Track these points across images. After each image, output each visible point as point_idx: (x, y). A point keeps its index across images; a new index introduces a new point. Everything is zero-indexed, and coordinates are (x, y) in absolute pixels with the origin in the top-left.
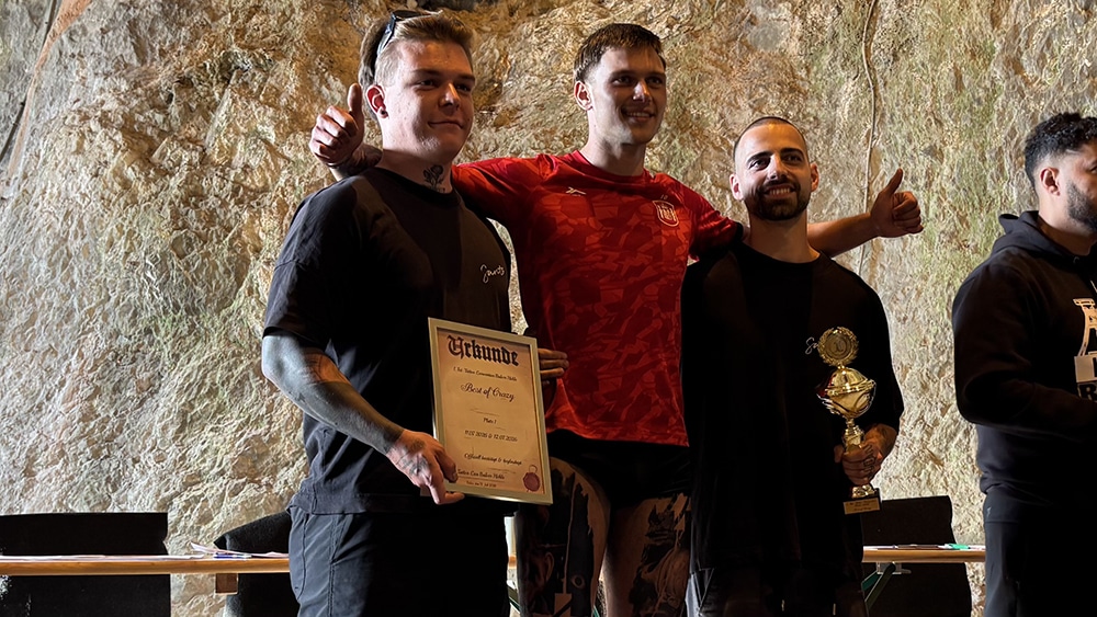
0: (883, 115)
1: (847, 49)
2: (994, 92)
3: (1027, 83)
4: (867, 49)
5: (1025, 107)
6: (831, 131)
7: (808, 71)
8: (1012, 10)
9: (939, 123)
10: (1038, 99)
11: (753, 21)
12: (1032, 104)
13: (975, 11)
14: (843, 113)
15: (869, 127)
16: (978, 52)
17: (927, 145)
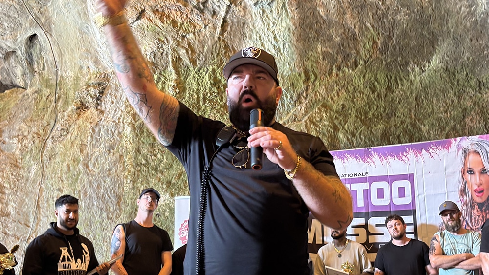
0: (45, 177)
1: (35, 155)
2: (79, 173)
3: (90, 171)
4: (41, 155)
5: (88, 178)
6: (27, 180)
7: (22, 160)
8: (87, 148)
9: (62, 181)
10: (92, 176)
11: (4, 142)
12: (90, 178)
13: (75, 147)
14: (32, 175)
15: (40, 180)
16: (76, 160)
17: (58, 188)
